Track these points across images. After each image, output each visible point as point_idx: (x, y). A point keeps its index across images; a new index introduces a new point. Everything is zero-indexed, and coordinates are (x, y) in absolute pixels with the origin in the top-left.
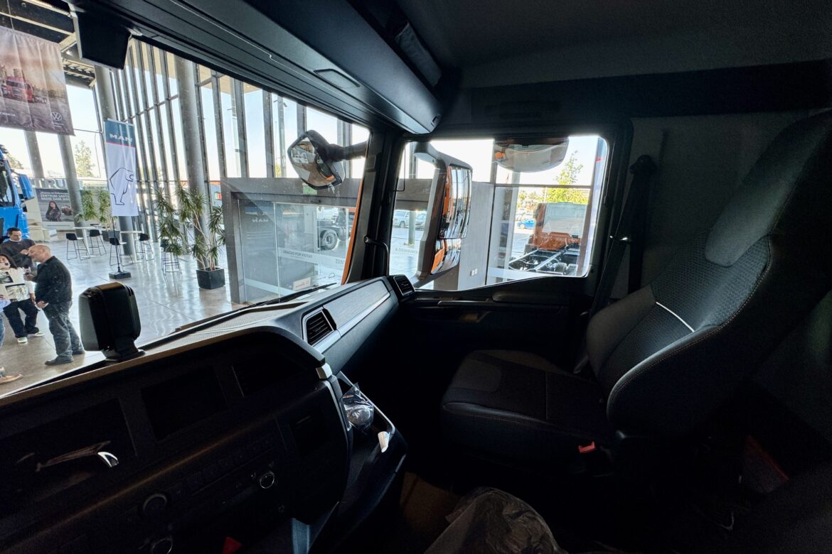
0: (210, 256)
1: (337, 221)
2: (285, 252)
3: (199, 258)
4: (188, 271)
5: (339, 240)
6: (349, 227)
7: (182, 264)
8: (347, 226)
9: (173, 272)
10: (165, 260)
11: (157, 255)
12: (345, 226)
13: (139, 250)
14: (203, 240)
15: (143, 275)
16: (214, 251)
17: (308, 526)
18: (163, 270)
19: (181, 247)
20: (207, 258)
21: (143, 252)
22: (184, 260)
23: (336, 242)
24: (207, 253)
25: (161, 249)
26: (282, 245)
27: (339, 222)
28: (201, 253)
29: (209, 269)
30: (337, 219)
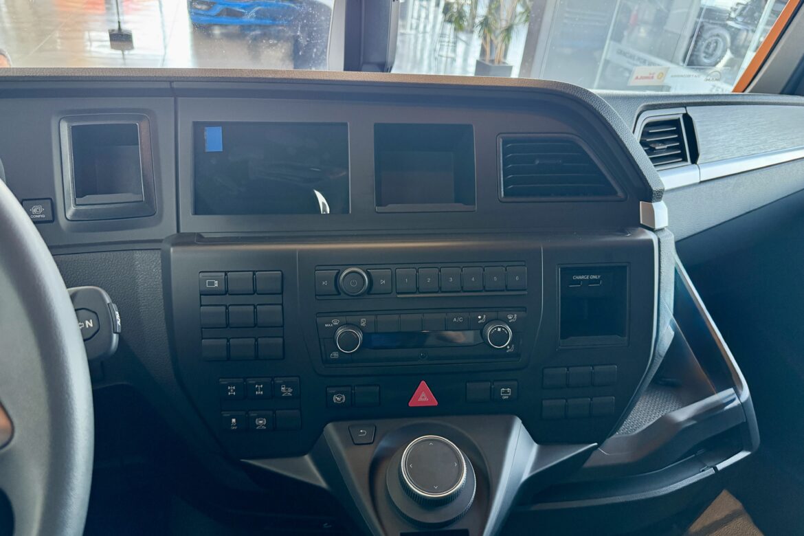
0: (500, 38)
1: (740, 14)
2: (620, 52)
3: (485, 38)
4: (465, 60)
5: (728, 55)
6: (764, 31)
7: (461, 47)
8: (762, 25)
9: (447, 57)
10: (442, 35)
11: (434, 27)
12: (756, 26)
13: (416, 15)
14: (498, 8)
15: (412, 54)
16: (509, 30)
17: (535, 446)
18: (435, 50)
19: (465, 16)
20: (495, 42)
21: (419, 18)
22: (464, 41)
23: (721, 57)
24: (498, 32)
25: (441, 17)
26: (618, 38)
27: (745, 17)
28: (490, 31)
29: (492, 61)
30: (744, 9)
